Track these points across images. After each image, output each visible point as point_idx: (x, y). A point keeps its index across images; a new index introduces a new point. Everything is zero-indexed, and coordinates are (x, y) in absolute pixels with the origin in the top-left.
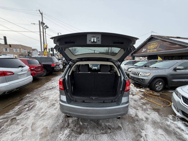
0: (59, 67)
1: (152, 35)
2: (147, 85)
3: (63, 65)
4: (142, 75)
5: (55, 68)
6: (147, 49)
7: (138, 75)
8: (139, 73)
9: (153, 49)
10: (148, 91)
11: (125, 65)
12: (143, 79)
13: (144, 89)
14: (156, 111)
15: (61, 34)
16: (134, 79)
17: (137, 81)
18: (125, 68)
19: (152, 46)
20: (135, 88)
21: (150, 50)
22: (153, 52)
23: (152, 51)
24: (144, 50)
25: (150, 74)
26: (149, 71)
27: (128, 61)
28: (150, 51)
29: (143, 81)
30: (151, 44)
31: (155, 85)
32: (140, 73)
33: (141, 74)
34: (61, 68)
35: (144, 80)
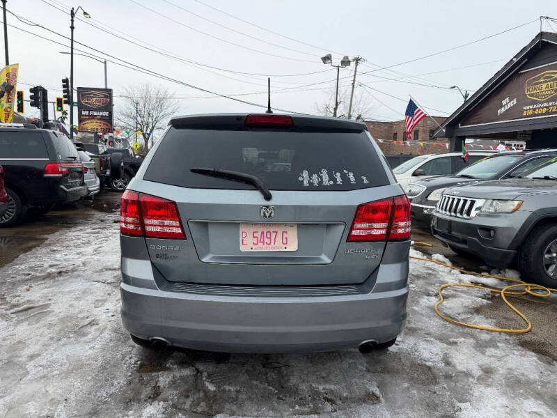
0: (83, 184)
1: (541, 34)
2: (505, 254)
3: (98, 175)
4: (483, 210)
5: (63, 187)
6: (523, 101)
7: (468, 213)
8: (473, 203)
9: (548, 101)
10: (510, 282)
11: (414, 174)
12: (487, 229)
13: (496, 276)
14: (530, 349)
15: (85, 13)
16: (450, 231)
17: (465, 242)
18: (414, 190)
19: (544, 85)
20: (456, 271)
21: (535, 102)
22: (547, 113)
23: (541, 108)
24: (508, 104)
25: (519, 206)
26: (517, 193)
27: (430, 157)
28: (534, 110)
29: (490, 236)
30: (539, 78)
31: (541, 254)
32: (479, 203)
33: (478, 209)
34: (90, 192)
35: (492, 233)
